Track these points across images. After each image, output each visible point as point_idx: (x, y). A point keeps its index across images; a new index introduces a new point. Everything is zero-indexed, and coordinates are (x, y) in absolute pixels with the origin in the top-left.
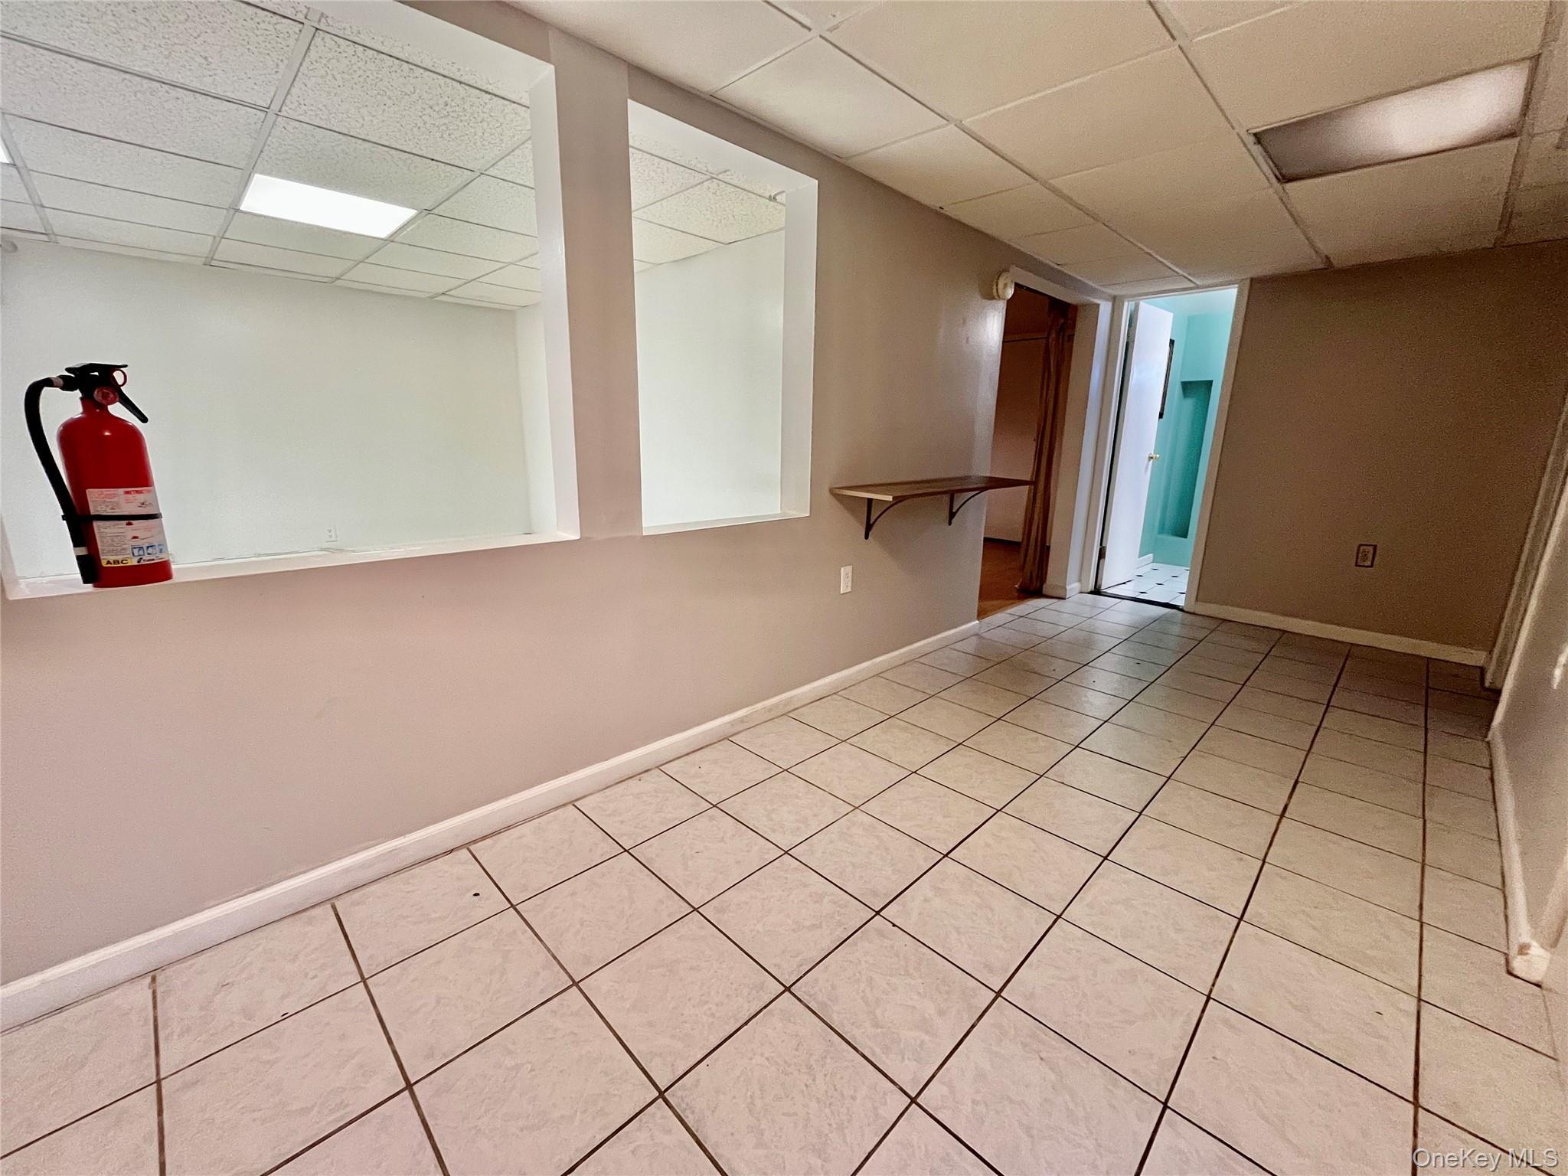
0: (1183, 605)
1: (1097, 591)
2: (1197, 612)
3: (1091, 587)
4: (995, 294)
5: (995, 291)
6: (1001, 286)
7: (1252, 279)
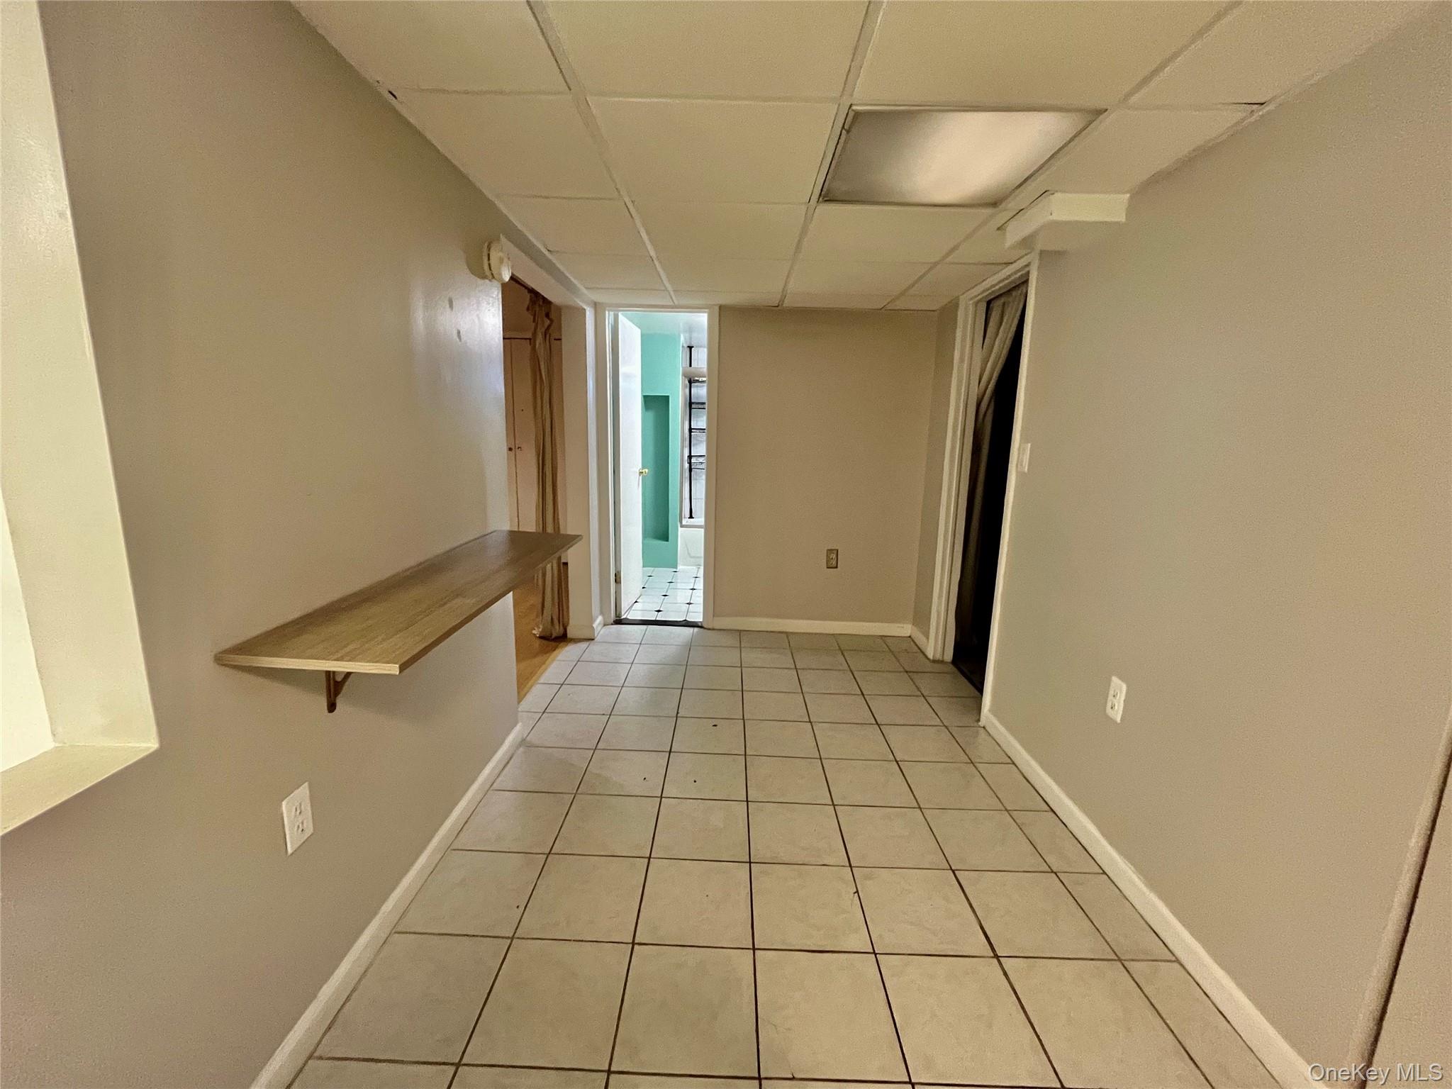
0: (701, 620)
1: (619, 621)
2: (715, 628)
3: (613, 617)
4: (488, 273)
5: (486, 267)
6: (494, 261)
7: (721, 307)
